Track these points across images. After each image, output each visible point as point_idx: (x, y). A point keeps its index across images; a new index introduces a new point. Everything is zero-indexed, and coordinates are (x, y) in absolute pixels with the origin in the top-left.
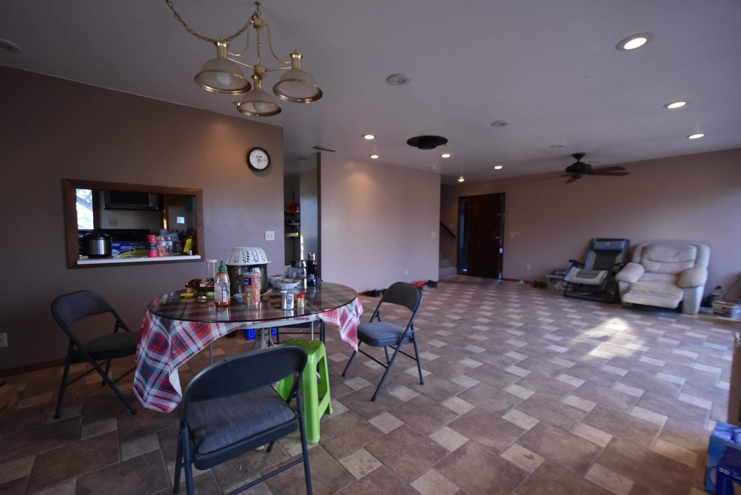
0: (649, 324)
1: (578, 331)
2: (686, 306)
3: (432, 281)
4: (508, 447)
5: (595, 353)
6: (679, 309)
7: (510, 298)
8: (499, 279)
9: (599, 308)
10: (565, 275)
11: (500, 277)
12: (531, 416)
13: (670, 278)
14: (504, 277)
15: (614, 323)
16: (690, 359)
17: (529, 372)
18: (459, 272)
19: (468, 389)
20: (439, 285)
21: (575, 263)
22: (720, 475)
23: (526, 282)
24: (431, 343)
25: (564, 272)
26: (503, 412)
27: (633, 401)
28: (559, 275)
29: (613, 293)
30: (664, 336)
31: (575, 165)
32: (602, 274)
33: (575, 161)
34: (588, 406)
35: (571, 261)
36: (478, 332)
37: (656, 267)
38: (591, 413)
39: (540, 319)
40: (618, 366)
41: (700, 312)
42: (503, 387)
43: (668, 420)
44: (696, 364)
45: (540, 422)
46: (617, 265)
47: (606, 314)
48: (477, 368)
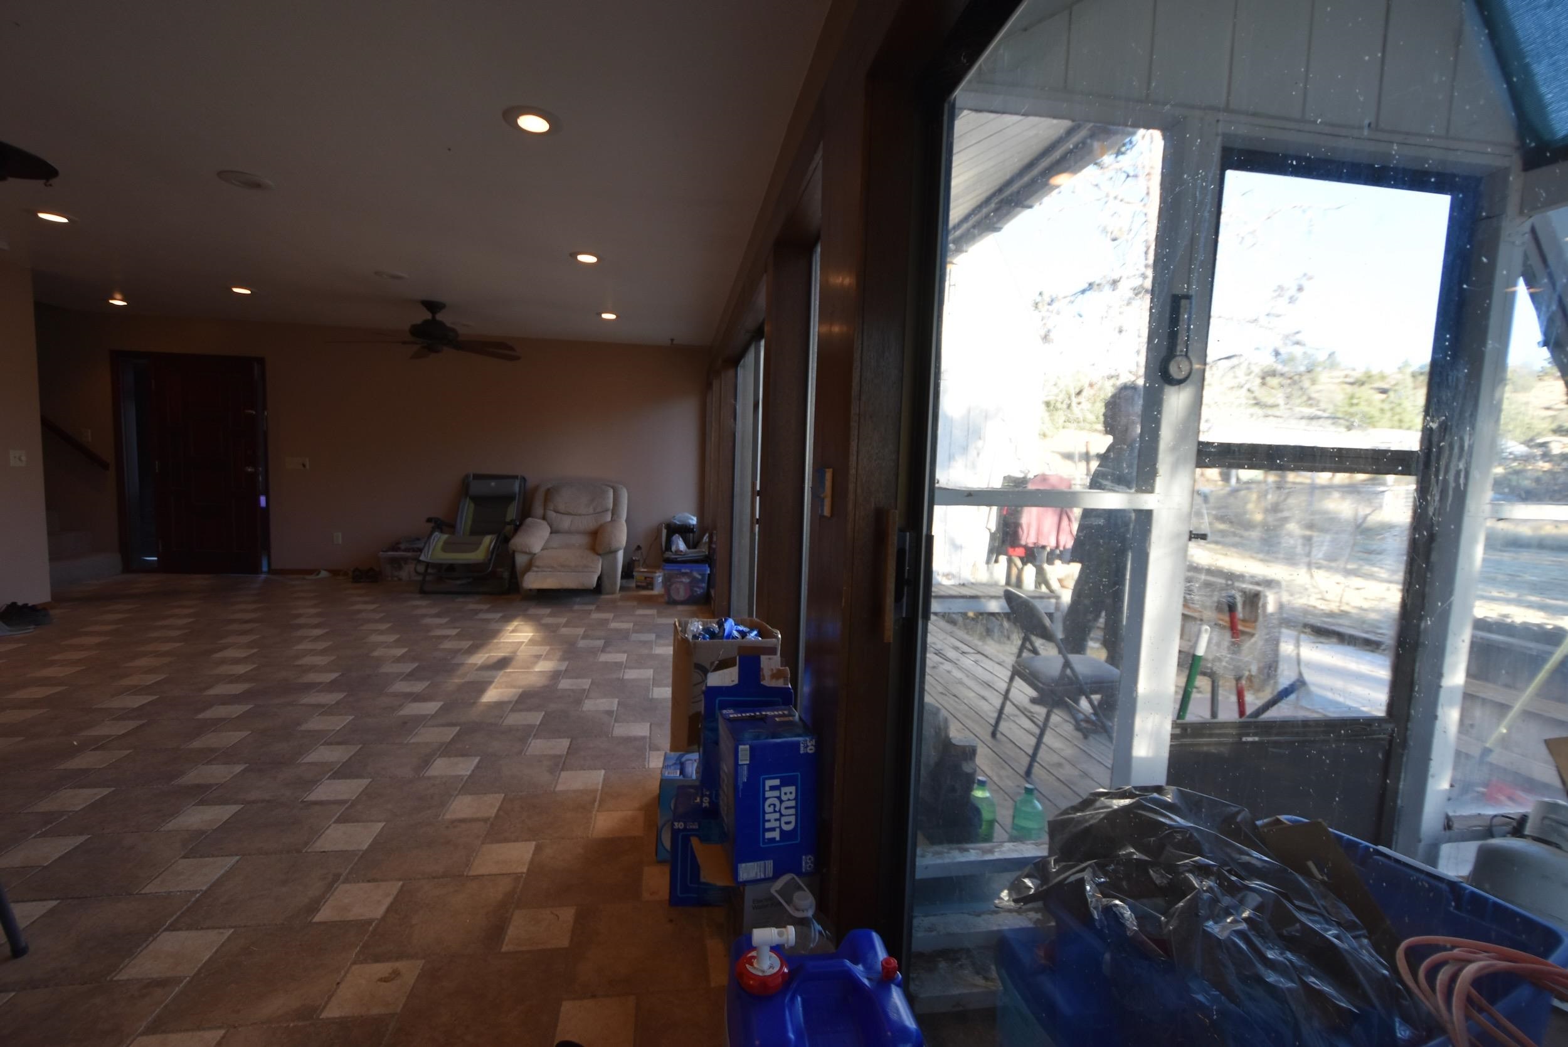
0: (563, 620)
1: (455, 661)
2: (606, 583)
3: (25, 606)
4: (338, 983)
5: (491, 695)
6: (598, 590)
7: (299, 616)
8: (262, 572)
9: (485, 607)
10: (421, 550)
11: (265, 568)
12: (382, 880)
13: (583, 540)
14: (274, 566)
15: (513, 631)
16: (618, 666)
17: (365, 782)
18: (129, 566)
19: (205, 894)
20: (54, 612)
21: (439, 525)
22: (675, 833)
23: (335, 573)
24: (45, 806)
25: (416, 543)
26: (314, 906)
27: (559, 764)
28: (406, 550)
29: (506, 575)
30: (585, 637)
31: (426, 323)
32: (488, 541)
33: (428, 316)
34: (489, 805)
35: (429, 520)
36: (217, 724)
37: (566, 523)
38: (497, 816)
39: (376, 654)
40: (529, 710)
41: (622, 588)
42: (306, 844)
43: (606, 773)
44: (627, 670)
45: (403, 886)
46: (509, 523)
47: (499, 615)
48: (226, 822)
